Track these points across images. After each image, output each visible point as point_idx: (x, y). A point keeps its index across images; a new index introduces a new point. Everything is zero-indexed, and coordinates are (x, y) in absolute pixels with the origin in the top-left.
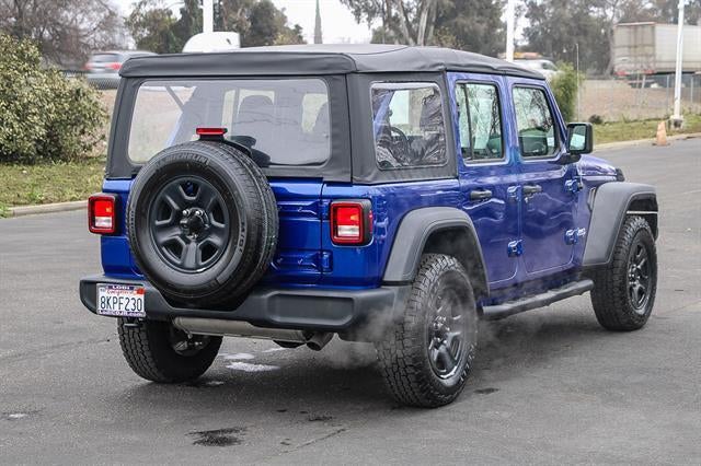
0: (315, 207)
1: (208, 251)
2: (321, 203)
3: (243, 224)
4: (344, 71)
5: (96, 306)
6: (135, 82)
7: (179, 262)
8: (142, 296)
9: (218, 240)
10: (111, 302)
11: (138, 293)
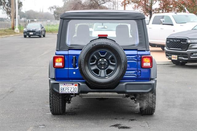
0: (136, 58)
1: (109, 71)
2: (138, 56)
3: (123, 63)
4: (142, 18)
5: (59, 91)
6: (67, 20)
7: (99, 75)
8: (77, 87)
9: (112, 68)
10: (65, 89)
11: (75, 85)
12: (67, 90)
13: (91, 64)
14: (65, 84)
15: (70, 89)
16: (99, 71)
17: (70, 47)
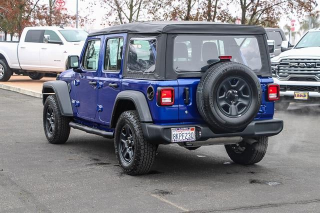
5: (171, 139)
6: (173, 36)
7: (229, 113)
8: (194, 132)
9: (245, 103)
10: (178, 136)
11: (191, 130)
12: (181, 138)
13: (220, 97)
14: (178, 129)
15: (185, 135)
16: (229, 107)
17: (179, 75)
